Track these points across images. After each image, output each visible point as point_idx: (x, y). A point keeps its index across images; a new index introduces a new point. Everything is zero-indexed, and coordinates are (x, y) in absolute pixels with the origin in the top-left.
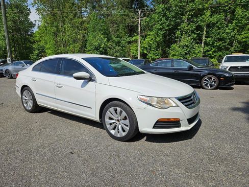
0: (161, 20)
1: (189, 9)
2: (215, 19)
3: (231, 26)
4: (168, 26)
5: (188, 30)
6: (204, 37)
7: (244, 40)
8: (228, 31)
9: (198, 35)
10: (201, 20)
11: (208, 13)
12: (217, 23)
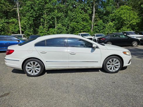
0: (31, 11)
1: (46, 7)
2: (59, 15)
3: (67, 19)
4: (35, 15)
5: (47, 18)
6: (56, 23)
7: (73, 26)
8: (66, 21)
9: (53, 22)
10: (53, 14)
11: (56, 11)
12: (61, 17)
